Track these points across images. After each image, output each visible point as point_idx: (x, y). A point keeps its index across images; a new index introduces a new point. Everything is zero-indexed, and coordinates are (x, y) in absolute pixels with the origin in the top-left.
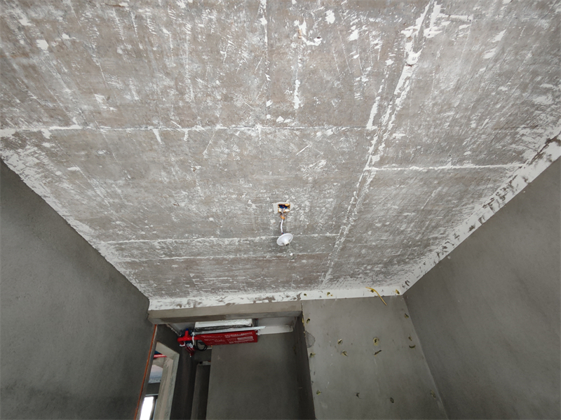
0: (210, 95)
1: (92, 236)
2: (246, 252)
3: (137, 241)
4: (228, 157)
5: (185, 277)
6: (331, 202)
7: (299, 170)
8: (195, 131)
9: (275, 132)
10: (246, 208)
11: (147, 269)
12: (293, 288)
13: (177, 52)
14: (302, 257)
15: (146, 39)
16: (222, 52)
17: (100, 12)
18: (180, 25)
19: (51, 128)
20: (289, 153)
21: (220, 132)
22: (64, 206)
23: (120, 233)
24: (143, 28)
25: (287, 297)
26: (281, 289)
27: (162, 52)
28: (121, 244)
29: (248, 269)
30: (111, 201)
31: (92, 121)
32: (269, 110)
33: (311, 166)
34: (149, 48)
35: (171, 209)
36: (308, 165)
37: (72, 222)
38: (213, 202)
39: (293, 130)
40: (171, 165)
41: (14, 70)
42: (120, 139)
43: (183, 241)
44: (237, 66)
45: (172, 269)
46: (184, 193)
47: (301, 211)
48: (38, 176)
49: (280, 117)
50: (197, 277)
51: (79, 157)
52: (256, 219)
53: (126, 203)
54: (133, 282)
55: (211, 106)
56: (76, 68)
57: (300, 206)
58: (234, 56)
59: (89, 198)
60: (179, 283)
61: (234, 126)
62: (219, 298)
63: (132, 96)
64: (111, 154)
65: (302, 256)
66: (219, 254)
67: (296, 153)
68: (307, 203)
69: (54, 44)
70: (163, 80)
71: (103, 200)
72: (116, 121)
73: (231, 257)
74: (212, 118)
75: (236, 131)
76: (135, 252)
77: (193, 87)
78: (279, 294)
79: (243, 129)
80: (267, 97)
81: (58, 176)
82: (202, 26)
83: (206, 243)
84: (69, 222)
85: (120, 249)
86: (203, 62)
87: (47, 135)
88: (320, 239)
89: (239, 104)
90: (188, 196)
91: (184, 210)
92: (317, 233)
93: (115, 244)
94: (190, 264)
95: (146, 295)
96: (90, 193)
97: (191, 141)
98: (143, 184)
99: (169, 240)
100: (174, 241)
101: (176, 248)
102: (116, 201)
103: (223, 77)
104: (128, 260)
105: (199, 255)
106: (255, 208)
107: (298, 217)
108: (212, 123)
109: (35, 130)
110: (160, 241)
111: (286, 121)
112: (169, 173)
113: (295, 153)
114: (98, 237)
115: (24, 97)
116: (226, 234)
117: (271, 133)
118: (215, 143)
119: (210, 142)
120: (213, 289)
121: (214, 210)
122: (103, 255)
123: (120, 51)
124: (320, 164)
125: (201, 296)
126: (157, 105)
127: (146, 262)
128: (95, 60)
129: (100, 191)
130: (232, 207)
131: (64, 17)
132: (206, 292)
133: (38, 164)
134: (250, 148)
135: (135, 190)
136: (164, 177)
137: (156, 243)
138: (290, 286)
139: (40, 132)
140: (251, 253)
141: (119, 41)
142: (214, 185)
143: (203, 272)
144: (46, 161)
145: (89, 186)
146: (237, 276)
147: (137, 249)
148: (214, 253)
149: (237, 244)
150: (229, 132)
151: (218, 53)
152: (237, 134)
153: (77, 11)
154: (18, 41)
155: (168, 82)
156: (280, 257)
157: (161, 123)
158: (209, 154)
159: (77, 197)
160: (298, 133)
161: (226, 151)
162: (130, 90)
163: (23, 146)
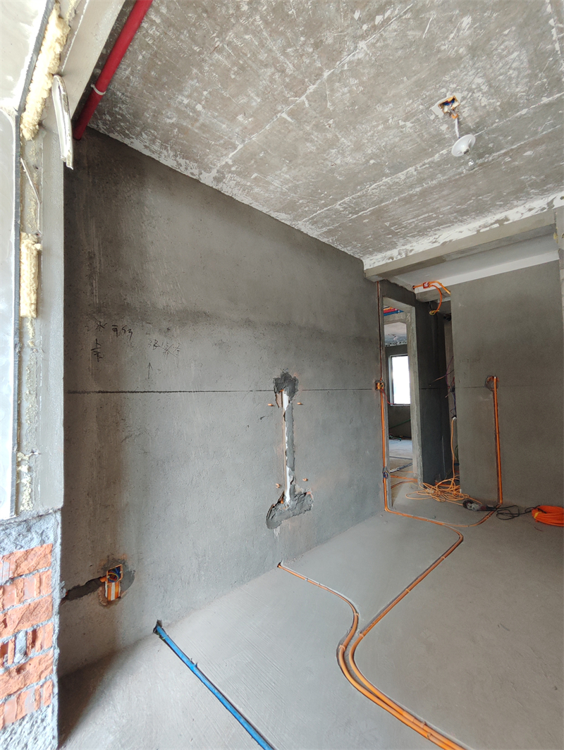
0: (303, 55)
1: (290, 220)
2: (432, 177)
3: (322, 211)
4: (351, 95)
5: (382, 228)
6: (518, 58)
7: (439, 51)
8: (310, 93)
9: (382, 35)
10: (402, 132)
11: (343, 232)
12: (535, 194)
13: (262, 45)
14: (521, 149)
15: (241, 54)
16: (290, 13)
17: (210, 62)
18: (253, 23)
19: (230, 156)
20: (412, 44)
21: (330, 77)
22: (263, 206)
23: (307, 209)
24: (235, 48)
25: (530, 210)
26: (515, 203)
27: (254, 53)
28: (312, 218)
29: (447, 195)
30: (287, 186)
31: (246, 137)
32: (362, 21)
33: (452, 36)
34: (245, 58)
35: (332, 171)
36: (447, 37)
37: (274, 215)
38: (363, 144)
39: (400, 17)
40: (310, 134)
41: (197, 133)
42: (266, 138)
43: (359, 194)
44: (308, 10)
45: (365, 225)
46: (334, 151)
47: (476, 95)
48: (240, 192)
49: (377, 17)
50: (394, 224)
51: (252, 166)
52: (421, 136)
53: (297, 183)
54: (339, 247)
55: (310, 63)
56: (220, 108)
57: (470, 90)
58: (300, 5)
59: (274, 192)
60: (380, 236)
61: (338, 63)
62: (431, 239)
63: (256, 101)
64: (268, 152)
65: (519, 148)
66: (402, 192)
67: (422, 36)
68: (480, 81)
69: (203, 103)
70: (266, 72)
71: (282, 189)
72: (258, 126)
73: (418, 189)
74: (317, 71)
75: (343, 65)
76: (326, 221)
77: (288, 60)
78: (515, 210)
79: (348, 59)
80: (351, 10)
81: (250, 186)
82: (265, 7)
83: (382, 187)
84: (272, 216)
85: (314, 222)
86: (283, 34)
87: (230, 162)
88: (535, 113)
89: (330, 41)
90: (338, 152)
91: (342, 165)
92: (523, 108)
93: (308, 221)
94: (379, 214)
95: (357, 256)
96: (271, 188)
97: (313, 104)
98: (299, 161)
99: (346, 199)
100: (351, 198)
101: (356, 204)
102: (290, 185)
103: (303, 30)
104: (325, 229)
105: (382, 201)
106: (411, 125)
107: (477, 104)
108: (319, 75)
109: (224, 163)
110: (339, 203)
111: (386, 15)
112: (312, 141)
113: (420, 39)
114: (294, 219)
115: (208, 146)
116: (397, 169)
117: (378, 41)
118: (332, 90)
119: (328, 93)
120: (419, 231)
121: (369, 152)
122: (305, 232)
123: (233, 77)
124: (464, 25)
125: (410, 242)
126: (273, 95)
127: (340, 226)
128: (225, 94)
129: (277, 183)
130: (386, 139)
131: (198, 82)
132: (414, 236)
133: (236, 184)
134: (366, 71)
135: (297, 170)
136: (311, 147)
137: (337, 206)
138: (528, 193)
139: (226, 163)
140: (439, 176)
141: (229, 70)
142: (354, 128)
143: (396, 217)
144: (239, 180)
145: (269, 183)
146: (438, 208)
147: (326, 217)
148: (397, 194)
149: (415, 173)
150: (338, 72)
151: (288, 15)
152: (346, 68)
153: (201, 72)
154: (189, 115)
155: (270, 71)
156: (485, 163)
157: (284, 106)
158: (333, 104)
159: (267, 195)
160: (409, 15)
161: (346, 90)
162: (252, 98)
163: (224, 177)
